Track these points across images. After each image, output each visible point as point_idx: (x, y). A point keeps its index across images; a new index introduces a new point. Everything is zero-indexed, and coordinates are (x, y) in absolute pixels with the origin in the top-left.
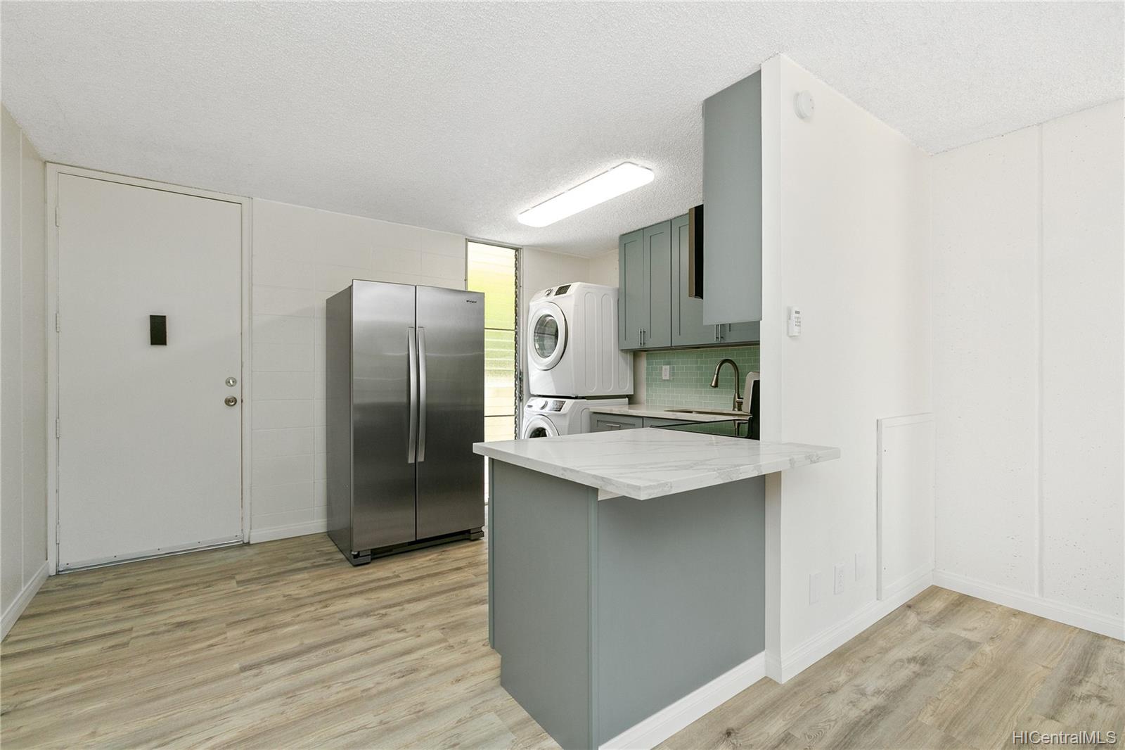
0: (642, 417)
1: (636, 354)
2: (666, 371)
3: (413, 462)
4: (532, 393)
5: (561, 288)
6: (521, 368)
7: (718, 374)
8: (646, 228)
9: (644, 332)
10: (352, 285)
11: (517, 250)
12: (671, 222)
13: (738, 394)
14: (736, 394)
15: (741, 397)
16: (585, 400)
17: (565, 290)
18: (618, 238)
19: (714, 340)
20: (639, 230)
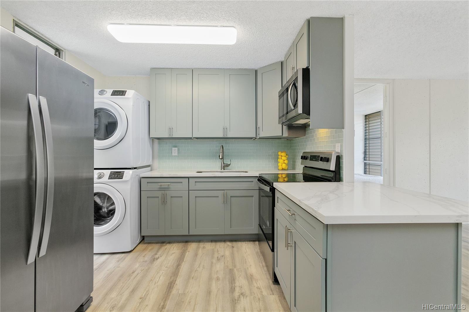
0: (188, 178)
1: (153, 140)
2: (175, 151)
5: (115, 92)
7: (222, 152)
8: (172, 68)
9: (172, 128)
11: (58, 51)
12: (192, 70)
13: (224, 162)
14: (223, 162)
15: (225, 163)
16: (136, 170)
17: (121, 94)
18: (149, 69)
19: (221, 136)
20: (167, 68)
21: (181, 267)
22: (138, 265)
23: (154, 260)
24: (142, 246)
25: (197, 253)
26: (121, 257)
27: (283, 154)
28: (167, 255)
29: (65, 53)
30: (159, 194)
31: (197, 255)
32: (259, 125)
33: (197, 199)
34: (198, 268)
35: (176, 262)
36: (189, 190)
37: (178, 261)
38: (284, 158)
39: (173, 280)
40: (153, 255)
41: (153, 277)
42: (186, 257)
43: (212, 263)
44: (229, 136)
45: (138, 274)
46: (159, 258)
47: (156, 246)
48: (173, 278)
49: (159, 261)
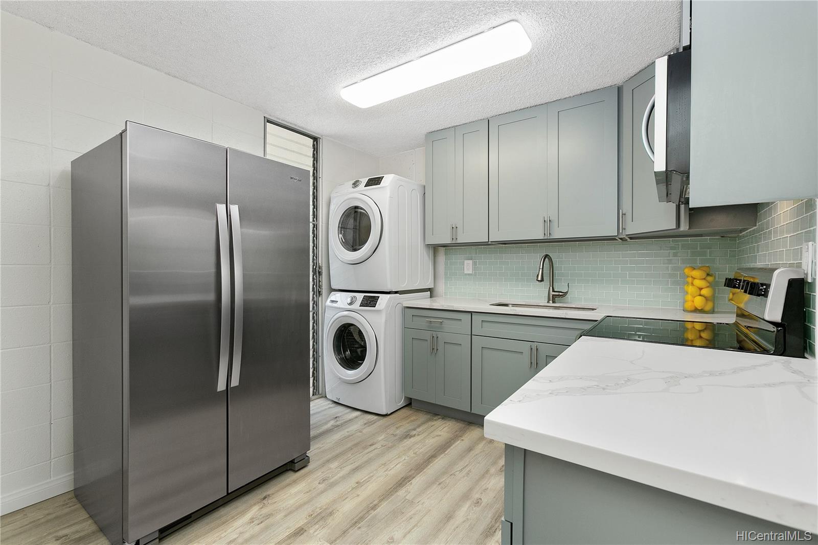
0: (471, 313)
1: (435, 249)
2: (468, 266)
3: (224, 388)
4: (333, 287)
5: (370, 180)
6: (320, 262)
7: (543, 269)
8: (457, 126)
9: (456, 227)
10: (125, 130)
11: (315, 139)
12: (489, 121)
13: (553, 288)
14: (551, 288)
15: (555, 290)
16: (398, 295)
17: (376, 182)
18: (424, 136)
19: (540, 236)
20: (449, 128)
21: (435, 460)
22: (383, 437)
23: (407, 436)
24: (406, 412)
25: (474, 447)
26: (372, 419)
27: (696, 273)
28: (428, 435)
29: (322, 140)
30: (427, 335)
31: (471, 450)
32: (626, 207)
33: (485, 351)
34: (458, 472)
35: (432, 451)
36: (471, 335)
37: (436, 449)
38: (698, 283)
39: (410, 476)
40: (410, 430)
41: (389, 461)
42: (452, 447)
43: (487, 471)
44: (557, 235)
45: (374, 450)
46: (414, 435)
47: (422, 417)
48: (413, 472)
49: (412, 440)
